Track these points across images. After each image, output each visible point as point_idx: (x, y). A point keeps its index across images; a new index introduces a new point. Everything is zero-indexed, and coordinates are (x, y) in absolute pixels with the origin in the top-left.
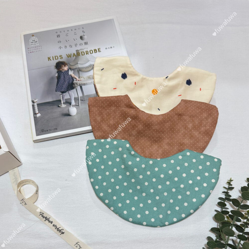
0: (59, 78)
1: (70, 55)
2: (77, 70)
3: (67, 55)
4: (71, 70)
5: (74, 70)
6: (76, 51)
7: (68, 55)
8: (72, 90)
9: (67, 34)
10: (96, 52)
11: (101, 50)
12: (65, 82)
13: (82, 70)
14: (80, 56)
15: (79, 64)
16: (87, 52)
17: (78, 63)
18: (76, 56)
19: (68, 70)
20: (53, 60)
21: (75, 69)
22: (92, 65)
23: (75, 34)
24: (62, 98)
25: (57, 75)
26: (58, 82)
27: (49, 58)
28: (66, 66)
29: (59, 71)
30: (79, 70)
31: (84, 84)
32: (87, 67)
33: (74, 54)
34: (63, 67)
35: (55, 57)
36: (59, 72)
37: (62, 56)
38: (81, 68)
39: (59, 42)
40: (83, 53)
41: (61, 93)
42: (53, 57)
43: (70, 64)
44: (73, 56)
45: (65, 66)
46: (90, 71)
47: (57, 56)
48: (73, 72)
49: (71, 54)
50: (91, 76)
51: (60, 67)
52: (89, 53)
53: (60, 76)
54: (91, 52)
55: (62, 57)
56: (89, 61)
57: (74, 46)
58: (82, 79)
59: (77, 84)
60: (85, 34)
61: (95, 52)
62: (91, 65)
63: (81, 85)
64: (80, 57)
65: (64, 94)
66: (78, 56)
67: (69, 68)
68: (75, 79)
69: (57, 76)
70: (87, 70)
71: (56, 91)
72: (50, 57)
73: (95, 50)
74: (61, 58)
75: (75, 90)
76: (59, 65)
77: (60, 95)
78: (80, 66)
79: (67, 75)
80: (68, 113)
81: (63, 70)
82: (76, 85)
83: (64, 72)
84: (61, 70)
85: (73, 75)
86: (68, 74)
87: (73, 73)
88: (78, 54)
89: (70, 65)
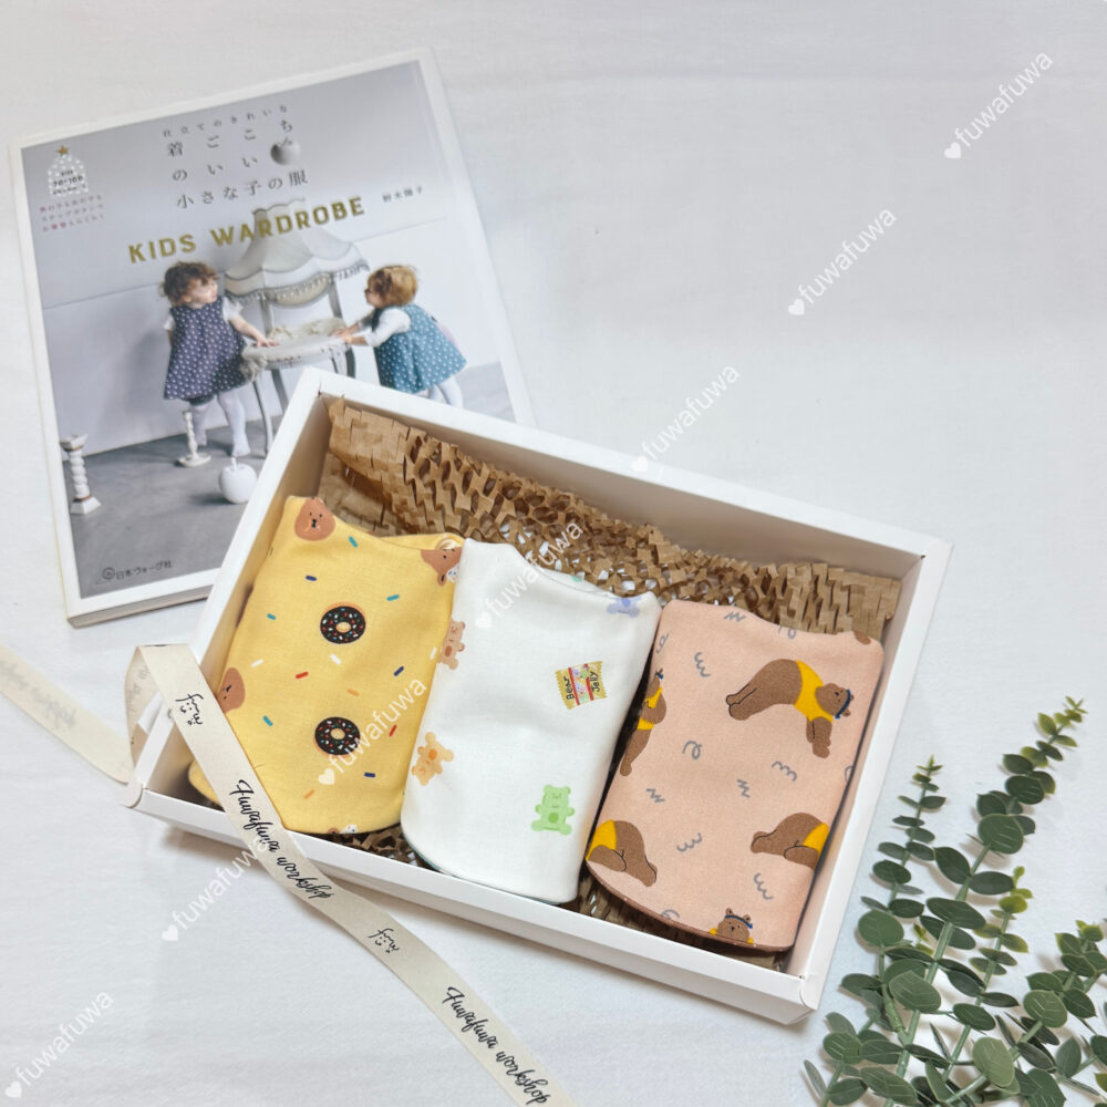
0: (177, 336)
1: (227, 232)
2: (258, 298)
3: (213, 233)
4: (230, 299)
5: (247, 298)
6: (255, 213)
7: (218, 234)
8: (236, 391)
9: (211, 139)
10: (340, 214)
11: (364, 204)
12: (207, 353)
13: (279, 297)
14: (270, 234)
15: (267, 271)
16: (302, 217)
17: (260, 270)
18: (252, 237)
19: (220, 298)
20: (153, 256)
21: (248, 294)
22: (327, 272)
23: (249, 135)
24: (190, 425)
25: (168, 324)
26: (174, 356)
27: (135, 248)
28: (211, 281)
29: (177, 308)
30: (268, 300)
31: (290, 362)
32: (302, 285)
33: (245, 227)
34: (194, 286)
35: (162, 243)
36: (180, 311)
37: (193, 240)
38: (277, 288)
39: (180, 175)
40: (284, 223)
41: (187, 405)
42: (151, 244)
43: (229, 273)
44: (242, 239)
45: (205, 282)
46: (314, 299)
47: (167, 240)
48: (239, 307)
49: (231, 229)
50: (319, 322)
51: (181, 290)
52: (311, 220)
53: (183, 327)
54: (321, 215)
55: (192, 244)
56: (311, 256)
57: (242, 193)
58: (279, 338)
59: (257, 361)
60: (290, 135)
61: (337, 217)
62: (319, 273)
63: (277, 366)
64: (269, 238)
65: (201, 408)
66: (263, 236)
67: (222, 293)
68: (248, 341)
69: (169, 331)
70: (302, 296)
71: (166, 396)
72: (139, 246)
73: (338, 208)
74: (188, 247)
75: (248, 388)
76: (178, 281)
77: (184, 413)
78: (268, 280)
79: (213, 323)
80: (218, 490)
81: (198, 300)
82: (253, 366)
83: (199, 310)
84: (188, 300)
85: (240, 322)
86: (217, 316)
87: (242, 313)
88: (262, 227)
89: (226, 276)
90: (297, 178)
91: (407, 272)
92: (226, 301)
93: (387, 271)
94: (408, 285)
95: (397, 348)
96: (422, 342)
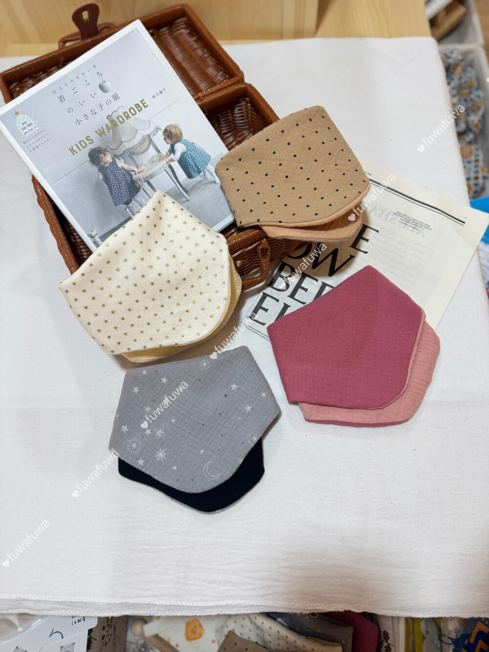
0: (106, 179)
2: (127, 154)
5: (123, 156)
6: (107, 118)
7: (98, 131)
8: (138, 194)
9: (73, 89)
11: (146, 102)
12: (121, 183)
13: (134, 151)
15: (125, 142)
16: (126, 114)
17: (122, 142)
18: (112, 129)
19: (114, 159)
20: (80, 150)
22: (146, 135)
23: (87, 83)
25: (101, 177)
27: (71, 148)
28: (106, 153)
29: (100, 168)
31: (151, 176)
32: (140, 144)
33: (107, 125)
34: (102, 157)
36: (102, 169)
38: (131, 148)
39: (70, 110)
40: (121, 119)
42: (76, 144)
45: (105, 155)
47: (81, 141)
48: (122, 160)
49: (102, 128)
50: (153, 157)
51: (98, 161)
52: (130, 115)
53: (107, 176)
54: (132, 111)
55: (91, 140)
56: (137, 130)
57: (98, 111)
58: (143, 168)
59: (139, 180)
60: (103, 78)
61: (139, 111)
63: (147, 179)
64: (119, 128)
65: (130, 205)
66: (115, 127)
67: (113, 157)
69: (102, 179)
70: (142, 148)
71: (116, 205)
78: (128, 145)
79: (116, 170)
81: (106, 163)
83: (108, 167)
84: (103, 164)
86: (116, 167)
88: (113, 124)
90: (116, 97)
91: (176, 127)
92: (116, 159)
93: (168, 128)
94: (179, 132)
95: (185, 159)
96: (193, 154)
